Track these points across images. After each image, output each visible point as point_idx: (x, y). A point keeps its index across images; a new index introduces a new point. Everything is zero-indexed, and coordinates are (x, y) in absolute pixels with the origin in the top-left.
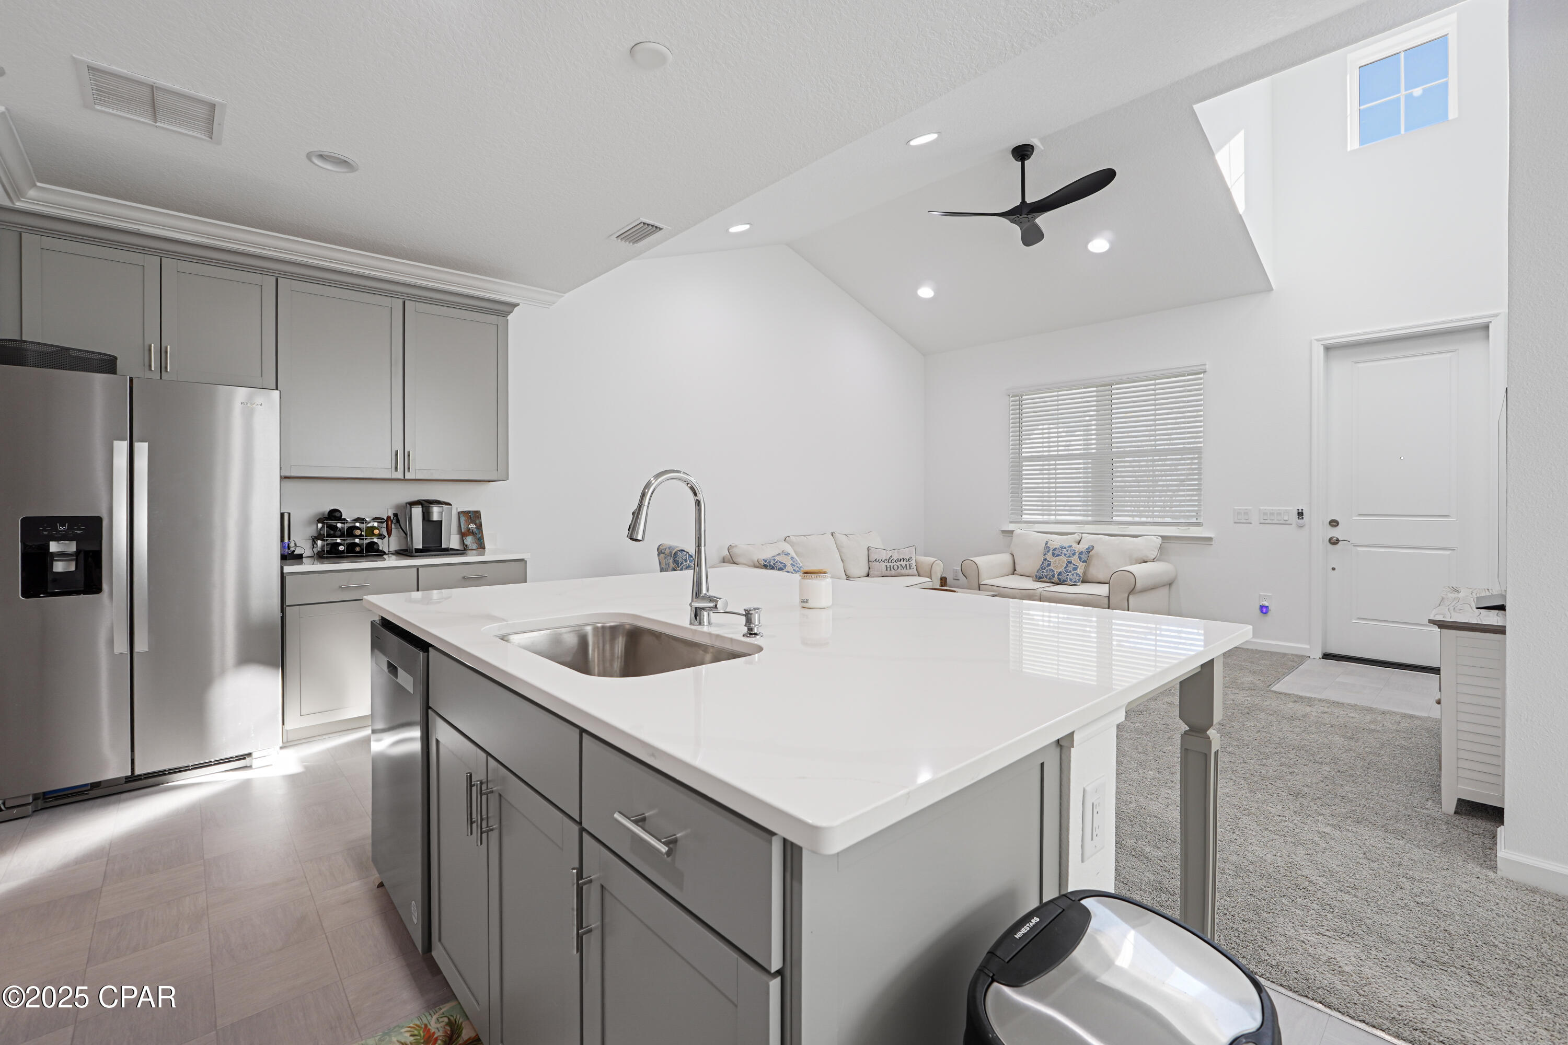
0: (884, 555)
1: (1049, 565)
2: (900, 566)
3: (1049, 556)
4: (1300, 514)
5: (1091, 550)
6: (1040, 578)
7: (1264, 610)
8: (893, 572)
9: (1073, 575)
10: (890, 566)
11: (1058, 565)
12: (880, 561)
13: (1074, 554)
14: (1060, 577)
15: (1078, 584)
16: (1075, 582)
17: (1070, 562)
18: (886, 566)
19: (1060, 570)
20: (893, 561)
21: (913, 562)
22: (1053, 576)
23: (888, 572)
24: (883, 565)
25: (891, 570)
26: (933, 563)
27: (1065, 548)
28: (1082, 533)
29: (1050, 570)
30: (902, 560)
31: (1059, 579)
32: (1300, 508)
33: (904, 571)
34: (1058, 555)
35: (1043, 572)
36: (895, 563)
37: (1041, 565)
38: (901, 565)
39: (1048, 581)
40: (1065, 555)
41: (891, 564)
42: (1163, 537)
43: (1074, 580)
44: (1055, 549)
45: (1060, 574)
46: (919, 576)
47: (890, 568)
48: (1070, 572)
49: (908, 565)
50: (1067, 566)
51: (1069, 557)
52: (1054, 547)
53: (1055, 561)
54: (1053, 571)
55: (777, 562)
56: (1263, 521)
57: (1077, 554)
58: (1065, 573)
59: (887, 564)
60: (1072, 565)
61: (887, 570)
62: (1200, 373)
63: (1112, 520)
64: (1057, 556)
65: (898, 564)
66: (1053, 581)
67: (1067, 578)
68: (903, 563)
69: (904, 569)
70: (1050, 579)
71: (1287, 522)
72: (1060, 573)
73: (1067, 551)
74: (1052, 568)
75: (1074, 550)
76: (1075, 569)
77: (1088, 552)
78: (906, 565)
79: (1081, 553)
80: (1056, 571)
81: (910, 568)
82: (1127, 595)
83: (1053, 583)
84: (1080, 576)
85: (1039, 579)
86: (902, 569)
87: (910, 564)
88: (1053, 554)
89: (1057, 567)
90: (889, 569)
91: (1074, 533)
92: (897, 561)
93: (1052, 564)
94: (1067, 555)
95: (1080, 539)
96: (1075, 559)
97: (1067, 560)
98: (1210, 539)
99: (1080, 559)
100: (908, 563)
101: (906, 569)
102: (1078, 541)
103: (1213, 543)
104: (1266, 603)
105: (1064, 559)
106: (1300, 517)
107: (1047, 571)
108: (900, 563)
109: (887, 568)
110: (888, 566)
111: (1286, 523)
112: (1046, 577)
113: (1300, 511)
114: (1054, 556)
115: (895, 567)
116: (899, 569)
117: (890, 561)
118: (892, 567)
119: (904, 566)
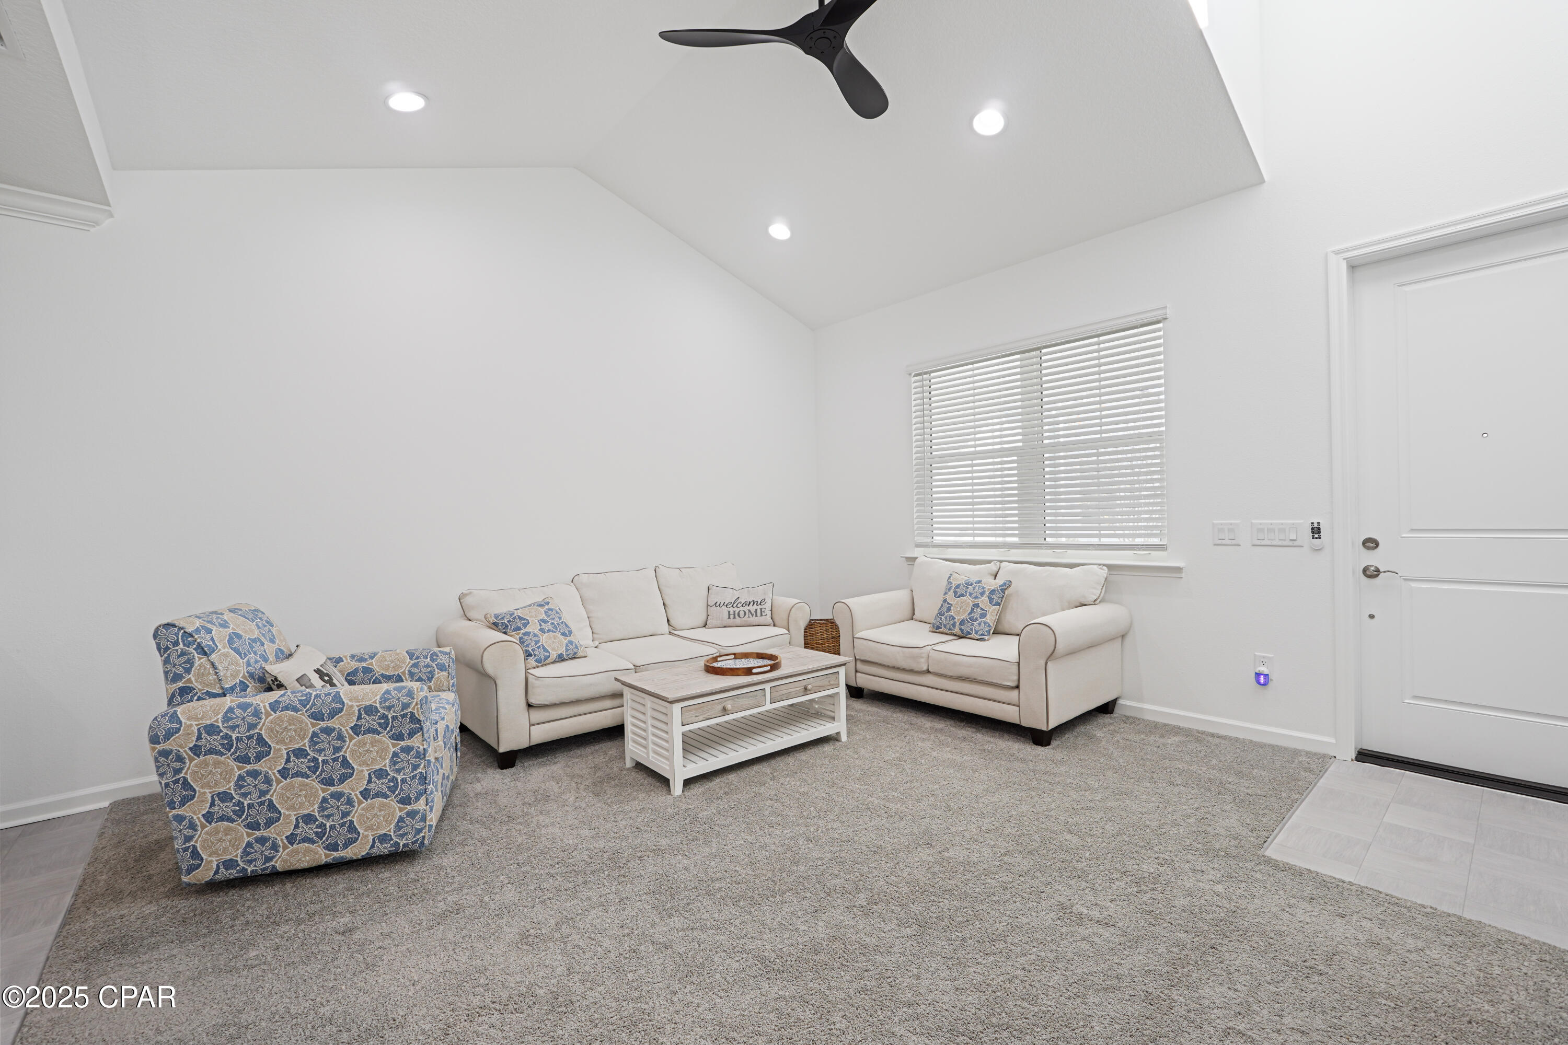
0: (729, 597)
2: (747, 612)
3: (950, 596)
4: (1316, 530)
5: (1008, 588)
6: (938, 627)
7: (1262, 680)
8: (738, 620)
9: (980, 624)
10: (734, 612)
11: (961, 609)
12: (723, 604)
13: (982, 594)
14: (963, 627)
15: (986, 638)
16: (982, 635)
17: (977, 606)
18: (729, 612)
19: (963, 618)
20: (739, 605)
21: (767, 606)
23: (731, 621)
24: (725, 610)
25: (735, 618)
26: (793, 607)
27: (972, 584)
28: (1001, 562)
29: (951, 616)
30: (752, 605)
31: (962, 631)
32: (1315, 521)
33: (753, 620)
34: (962, 595)
35: (942, 619)
36: (742, 608)
37: (940, 609)
38: (749, 611)
39: (948, 632)
40: (971, 594)
41: (735, 609)
42: (1110, 567)
43: (981, 632)
44: (958, 586)
45: (962, 623)
46: (774, 626)
47: (734, 614)
48: (976, 620)
49: (759, 611)
50: (973, 611)
51: (976, 597)
52: (958, 583)
53: (957, 603)
54: (954, 618)
55: (514, 618)
57: (987, 593)
58: (969, 622)
59: (731, 609)
60: (979, 610)
61: (729, 618)
62: (1158, 322)
63: (1044, 542)
64: (959, 597)
65: (746, 608)
66: (954, 632)
67: (972, 629)
68: (752, 608)
69: (752, 615)
70: (950, 629)
71: (1296, 543)
72: (963, 621)
73: (974, 588)
74: (953, 614)
75: (984, 588)
76: (983, 616)
77: (1003, 591)
78: (756, 610)
79: (993, 592)
80: (958, 618)
81: (761, 615)
82: (1043, 663)
83: (954, 635)
84: (989, 626)
86: (750, 615)
87: (761, 609)
88: (955, 593)
89: (958, 613)
90: (732, 616)
91: (989, 562)
92: (745, 605)
93: (952, 609)
94: (974, 595)
95: (997, 569)
96: (984, 601)
97: (972, 602)
98: (1179, 570)
99: (991, 600)
100: (760, 607)
101: (756, 616)
102: (995, 573)
103: (1183, 575)
104: (1264, 670)
105: (968, 600)
106: (1316, 536)
107: (947, 618)
108: (748, 608)
109: (729, 615)
110: (732, 613)
111: (1293, 544)
112: (945, 626)
113: (1316, 525)
114: (957, 596)
115: (742, 614)
116: (747, 615)
117: (735, 605)
118: (736, 613)
119: (753, 612)
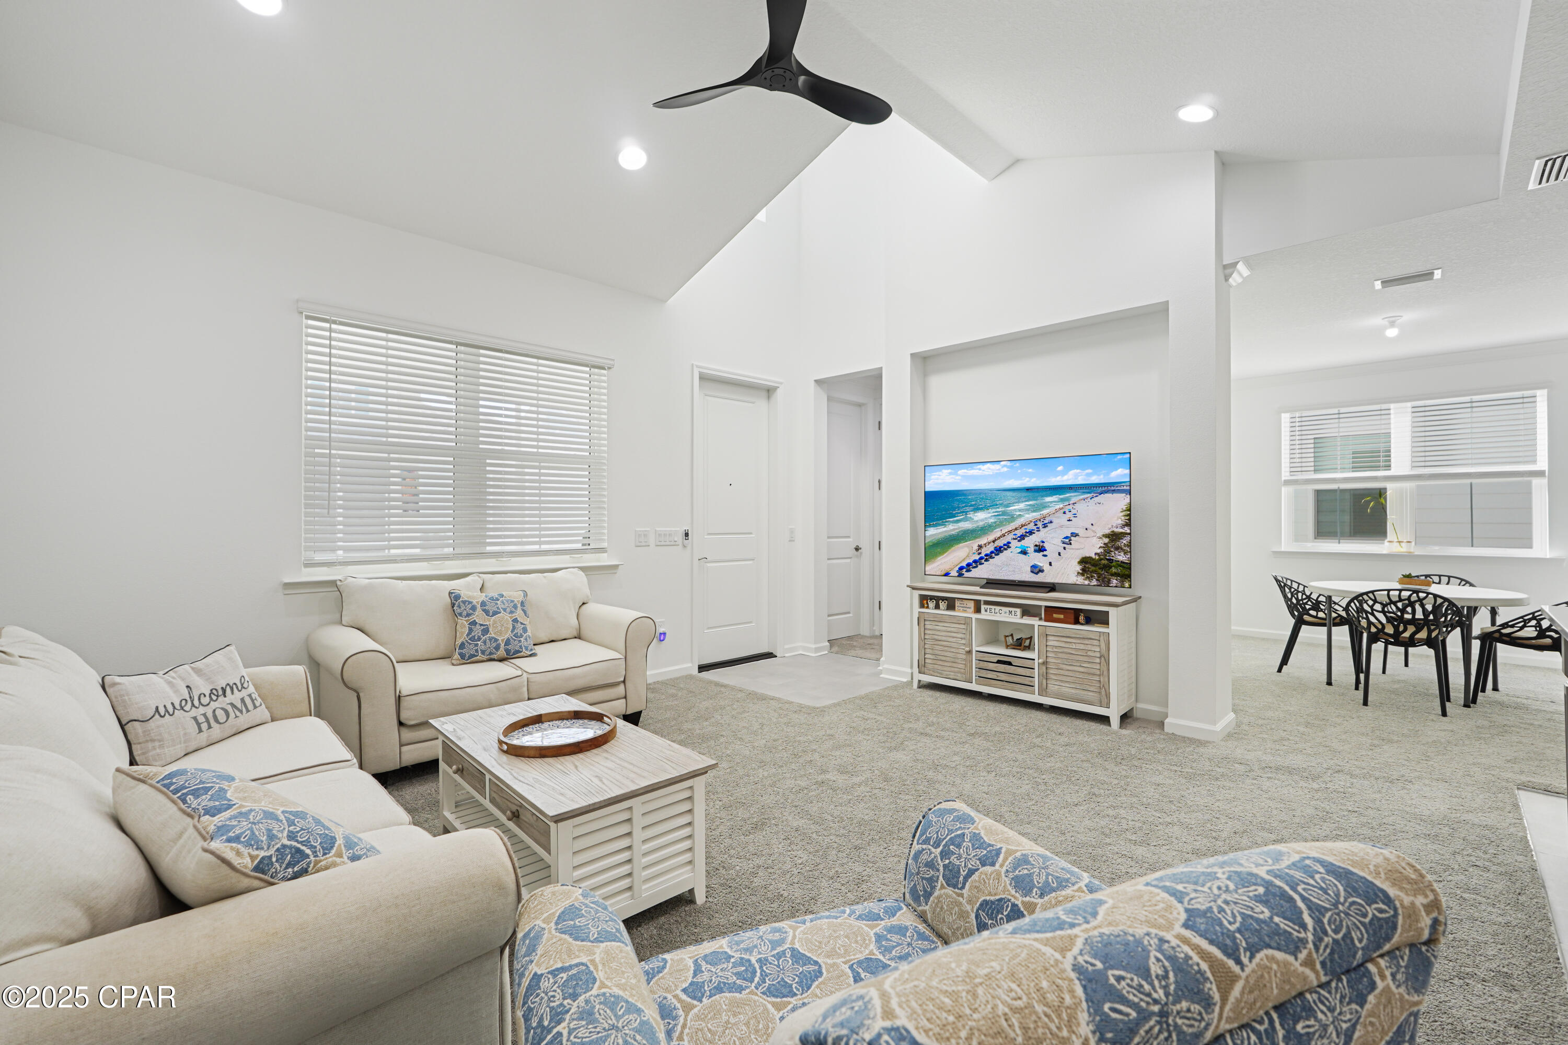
1: (486, 631)
2: (229, 708)
4: (687, 535)
7: (662, 637)
9: (525, 640)
10: (204, 715)
11: (500, 629)
12: (170, 709)
14: (509, 647)
15: (535, 652)
16: (531, 650)
17: (515, 621)
18: (195, 718)
19: (506, 637)
20: (204, 701)
21: (250, 688)
22: (497, 648)
23: (205, 736)
24: (185, 719)
25: (210, 727)
27: (504, 597)
29: (491, 639)
30: (228, 690)
31: (507, 651)
32: (686, 529)
33: (244, 720)
34: (495, 613)
35: (477, 645)
36: (213, 705)
37: (468, 634)
38: (232, 705)
39: (485, 657)
40: (505, 610)
41: (202, 710)
42: (580, 569)
43: (529, 648)
44: (483, 604)
45: (507, 642)
46: (278, 721)
47: (207, 721)
48: (521, 635)
49: (248, 700)
50: (514, 628)
53: (495, 622)
54: (496, 640)
56: (659, 544)
57: (519, 605)
58: (515, 640)
59: (194, 712)
60: (518, 624)
61: (200, 731)
62: (603, 368)
64: (494, 615)
65: (222, 702)
66: (495, 656)
67: (521, 647)
68: (233, 698)
69: (241, 712)
70: (491, 653)
72: (508, 640)
74: (493, 635)
76: (525, 630)
77: (526, 602)
78: (243, 700)
79: (522, 604)
80: (501, 639)
81: (255, 707)
82: (646, 650)
84: (533, 639)
85: (468, 659)
86: (238, 713)
87: (250, 696)
89: (500, 633)
90: (204, 726)
92: (214, 694)
93: (490, 630)
94: (508, 610)
95: (482, 582)
96: (519, 613)
97: (511, 617)
98: (616, 567)
100: (244, 693)
101: (248, 711)
103: (617, 570)
104: (661, 630)
105: (505, 617)
106: (686, 538)
107: (485, 642)
108: (228, 700)
109: (199, 724)
110: (201, 719)
111: (675, 545)
112: (483, 652)
113: (687, 532)
114: (491, 615)
115: (221, 715)
116: (232, 715)
117: (196, 703)
118: (210, 715)
119: (239, 705)
